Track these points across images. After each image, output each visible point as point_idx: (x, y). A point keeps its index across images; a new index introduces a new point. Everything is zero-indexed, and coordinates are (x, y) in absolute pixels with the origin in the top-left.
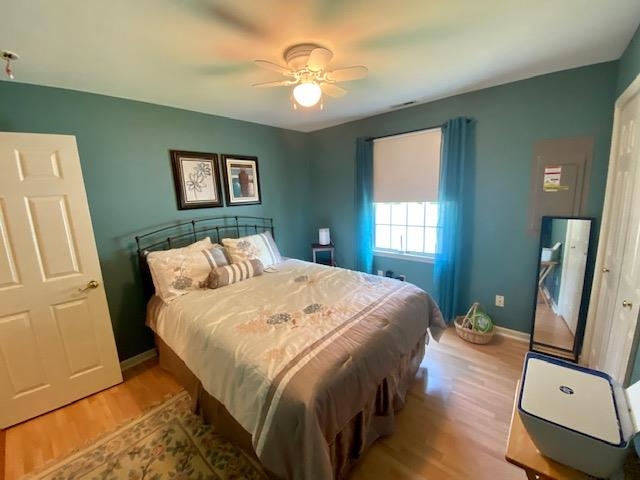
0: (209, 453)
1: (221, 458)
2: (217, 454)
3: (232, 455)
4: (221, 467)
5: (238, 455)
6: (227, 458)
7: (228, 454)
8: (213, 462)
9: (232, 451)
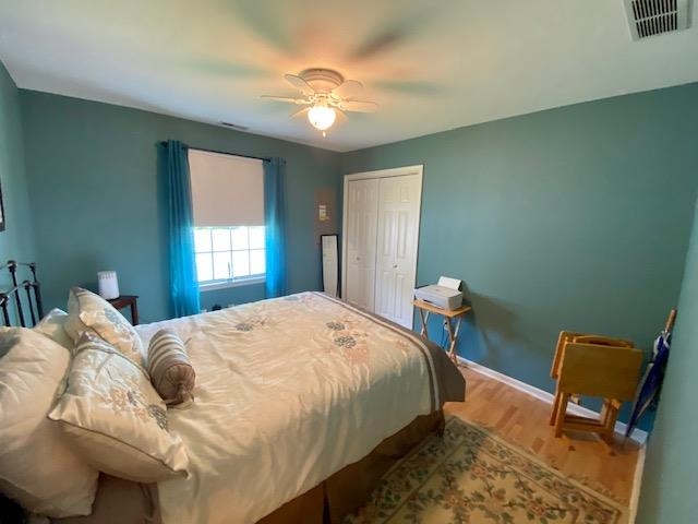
0: (382, 515)
1: (388, 499)
2: (383, 505)
3: (386, 488)
4: (398, 498)
5: (386, 483)
6: (389, 493)
7: (384, 493)
8: (392, 507)
9: (380, 490)
